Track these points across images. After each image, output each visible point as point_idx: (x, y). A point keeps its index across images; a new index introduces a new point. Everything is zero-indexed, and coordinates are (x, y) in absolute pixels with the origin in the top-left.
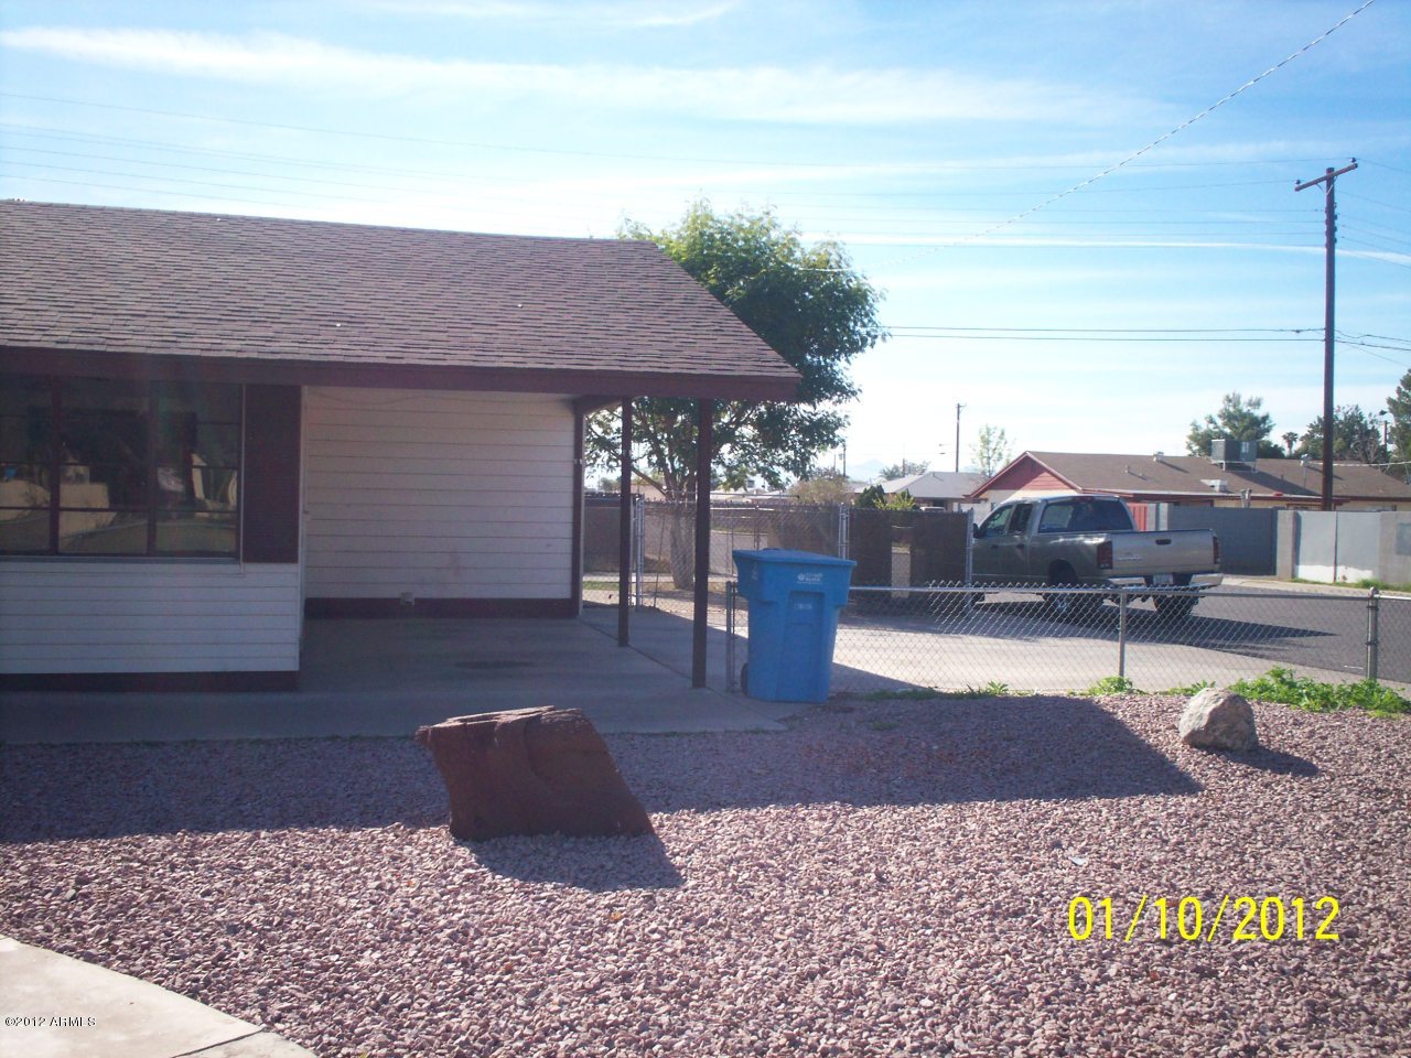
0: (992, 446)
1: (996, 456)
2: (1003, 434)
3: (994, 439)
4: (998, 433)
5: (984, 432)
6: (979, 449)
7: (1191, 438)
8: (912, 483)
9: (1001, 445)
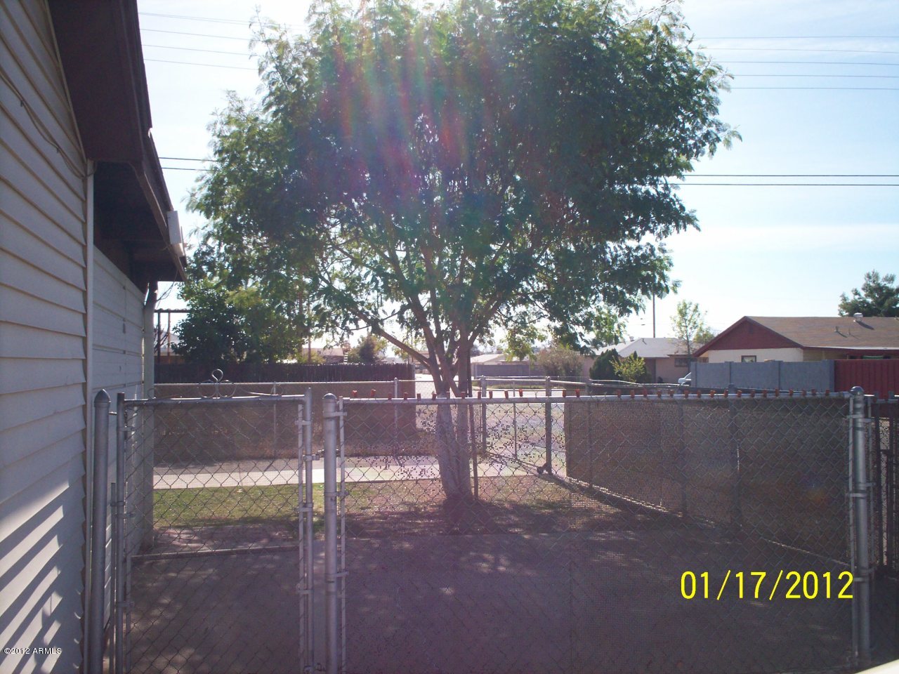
0: (688, 317)
1: (691, 324)
2: (697, 307)
3: (690, 312)
4: (693, 307)
5: (681, 307)
6: (678, 319)
7: (840, 306)
8: (623, 350)
9: (695, 316)
